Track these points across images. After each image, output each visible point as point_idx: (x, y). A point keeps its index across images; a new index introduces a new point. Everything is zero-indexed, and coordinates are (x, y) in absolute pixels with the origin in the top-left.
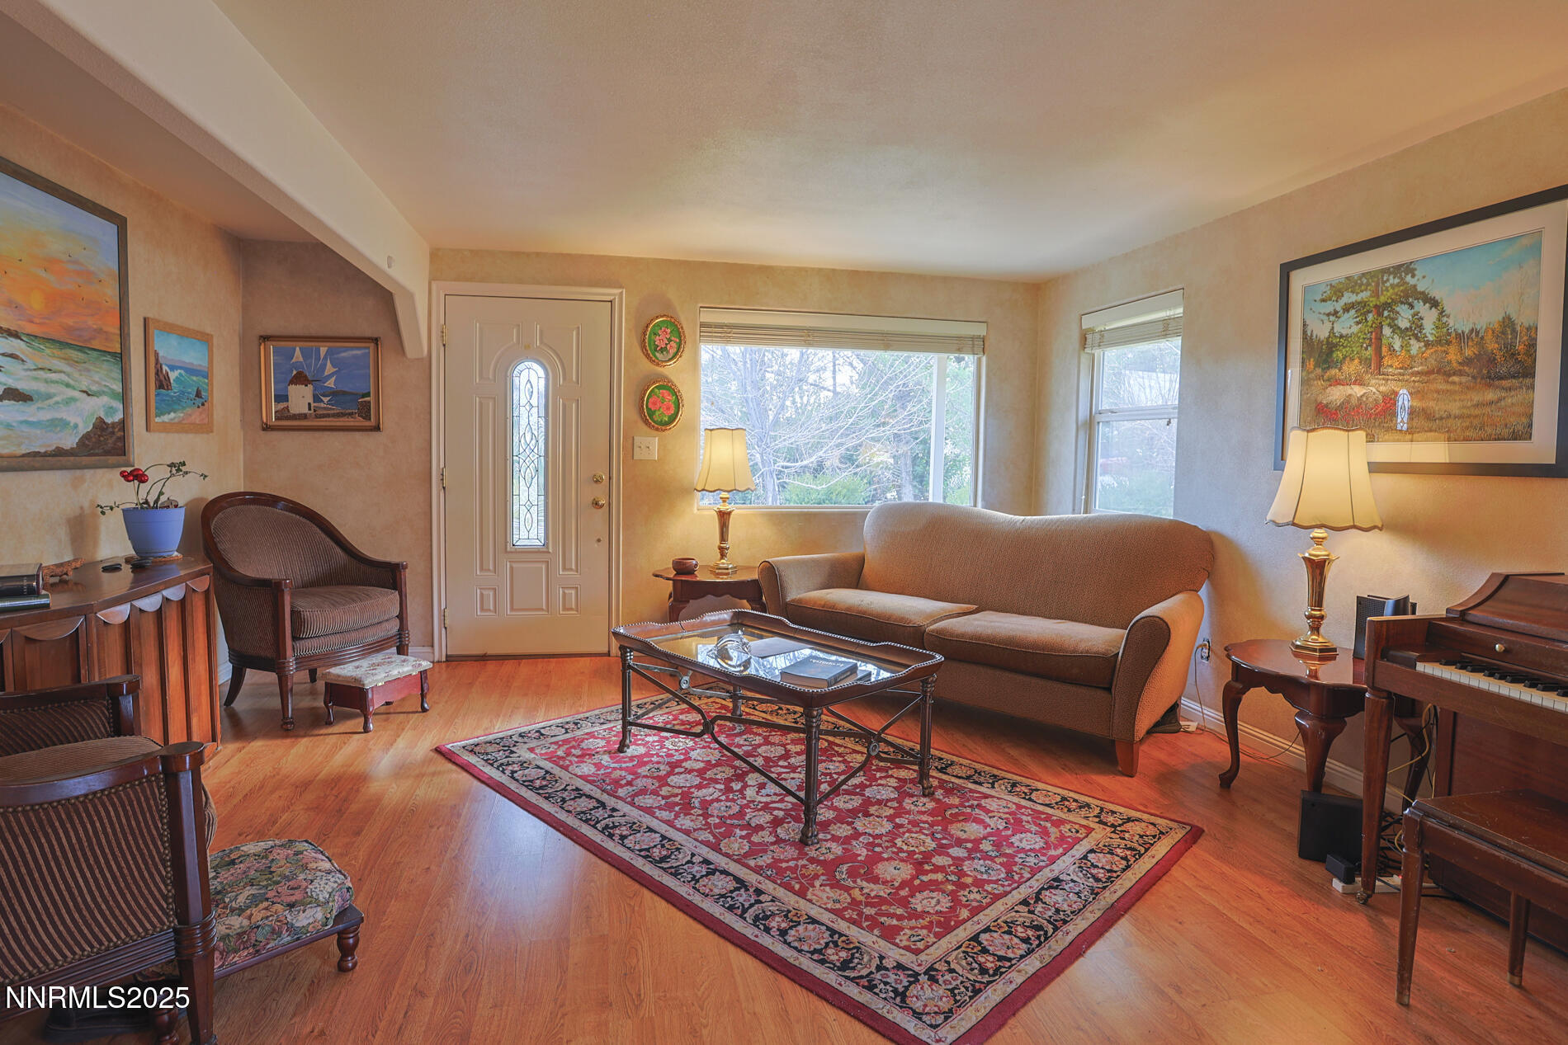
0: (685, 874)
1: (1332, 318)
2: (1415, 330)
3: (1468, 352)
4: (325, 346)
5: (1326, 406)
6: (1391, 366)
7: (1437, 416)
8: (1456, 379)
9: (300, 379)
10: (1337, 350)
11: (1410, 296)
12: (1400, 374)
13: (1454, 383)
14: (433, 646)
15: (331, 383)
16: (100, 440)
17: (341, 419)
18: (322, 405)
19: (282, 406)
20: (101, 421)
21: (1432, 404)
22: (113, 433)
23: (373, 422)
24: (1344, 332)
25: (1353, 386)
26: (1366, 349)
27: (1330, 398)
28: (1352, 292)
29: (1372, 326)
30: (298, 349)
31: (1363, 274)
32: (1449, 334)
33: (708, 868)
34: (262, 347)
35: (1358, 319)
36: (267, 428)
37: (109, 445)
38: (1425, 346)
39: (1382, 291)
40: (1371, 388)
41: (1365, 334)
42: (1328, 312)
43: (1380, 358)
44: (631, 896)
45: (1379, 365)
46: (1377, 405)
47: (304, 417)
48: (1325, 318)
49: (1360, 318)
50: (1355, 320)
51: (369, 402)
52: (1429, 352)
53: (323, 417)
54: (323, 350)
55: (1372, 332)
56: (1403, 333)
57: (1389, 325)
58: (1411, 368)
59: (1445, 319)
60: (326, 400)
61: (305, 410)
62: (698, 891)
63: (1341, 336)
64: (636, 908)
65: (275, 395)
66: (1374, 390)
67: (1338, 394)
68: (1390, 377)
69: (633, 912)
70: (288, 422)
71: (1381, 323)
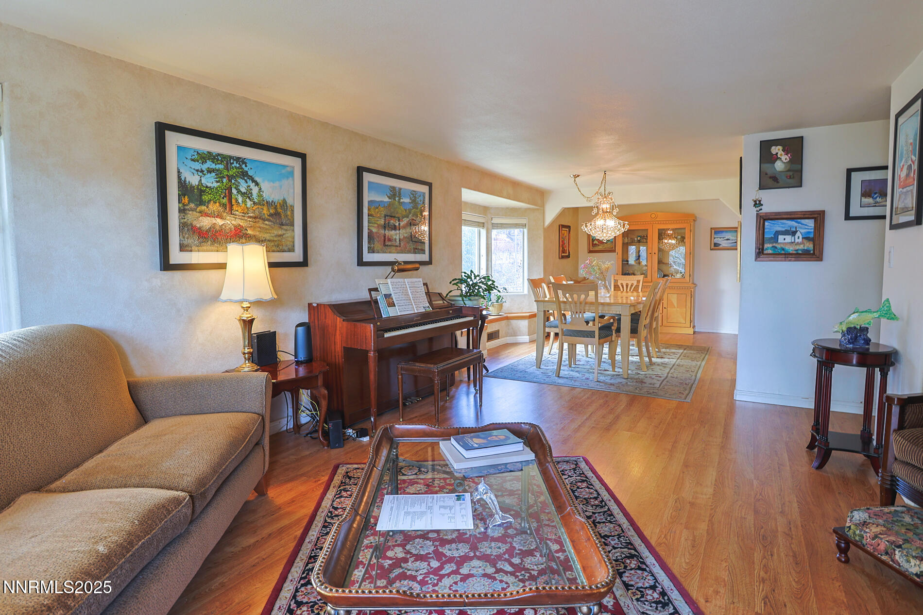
0: (623, 541)
1: (200, 174)
2: (247, 195)
3: (271, 211)
5: (200, 228)
6: (237, 211)
7: (260, 240)
8: (267, 222)
10: (205, 195)
11: (244, 175)
12: (242, 216)
13: (266, 224)
21: (257, 233)
24: (209, 185)
25: (216, 219)
26: (223, 198)
27: (202, 224)
28: (212, 162)
29: (226, 186)
31: (218, 154)
32: (264, 201)
33: (606, 540)
35: (217, 180)
38: (253, 204)
39: (230, 168)
40: (227, 221)
41: (222, 189)
42: (197, 168)
43: (232, 205)
44: (663, 544)
45: (231, 209)
46: (231, 231)
48: (195, 172)
49: (218, 179)
50: (215, 179)
52: (255, 207)
55: (226, 189)
56: (243, 194)
57: (235, 188)
58: (248, 214)
59: (262, 193)
62: (622, 529)
63: (207, 187)
64: (663, 536)
66: (229, 223)
67: (207, 222)
68: (237, 217)
69: (666, 534)
71: (231, 186)
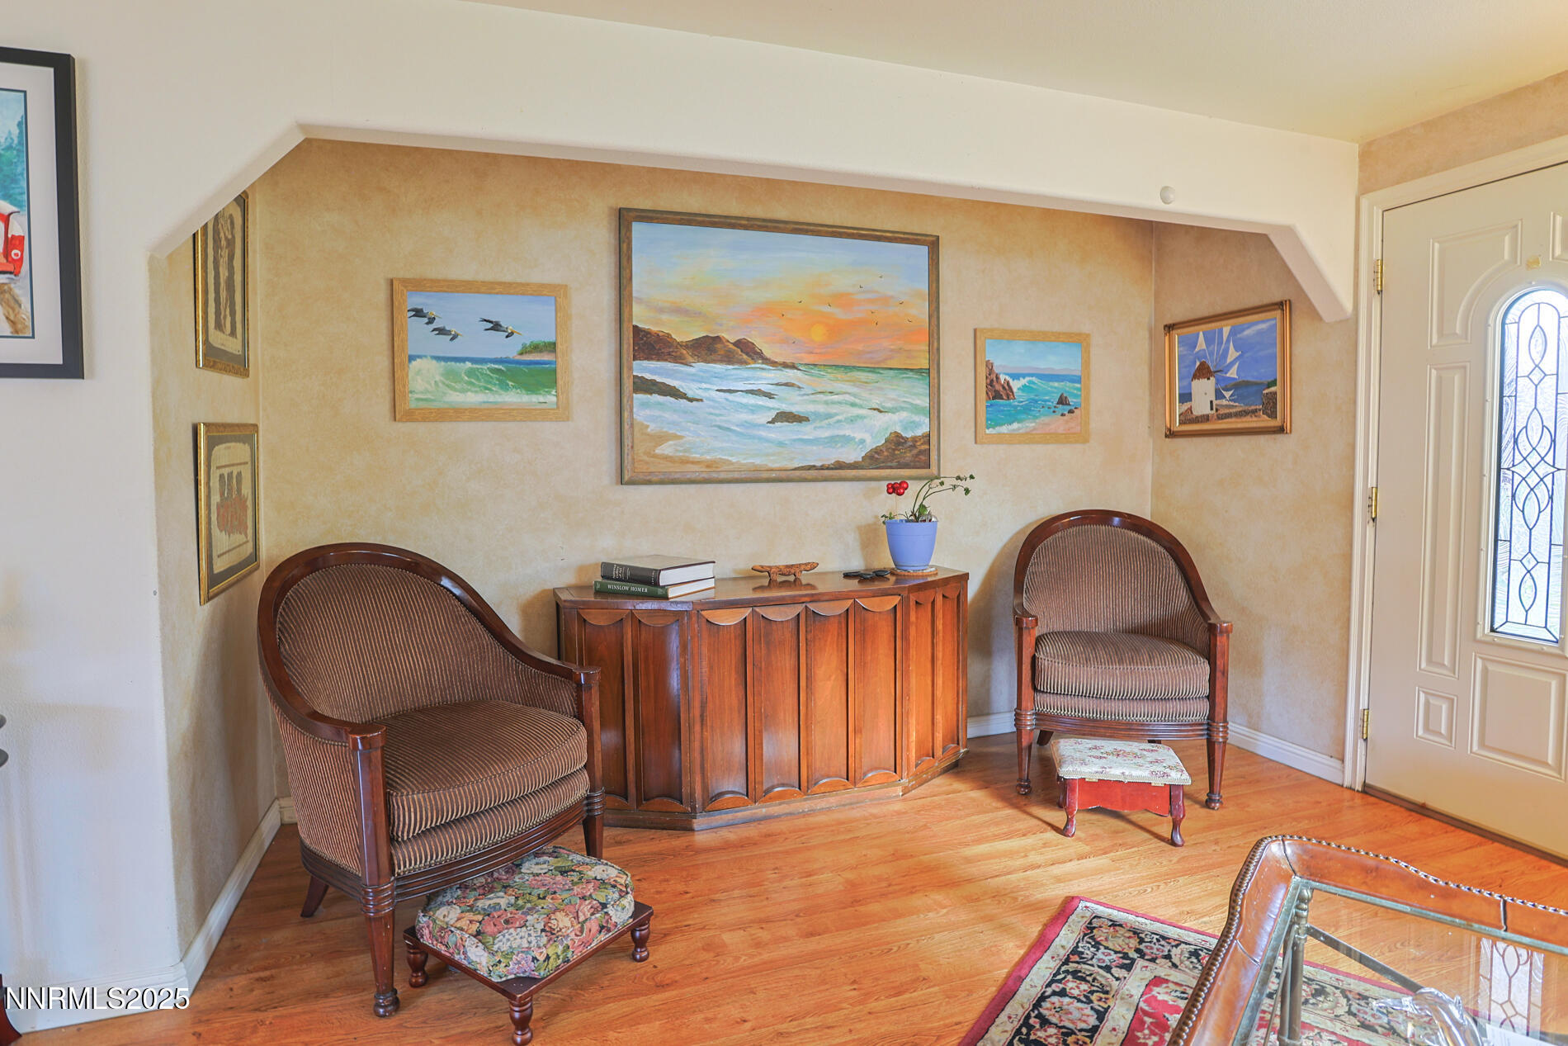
4: (1227, 325)
9: (1203, 372)
14: (1343, 761)
15: (1233, 373)
16: (895, 454)
17: (1244, 419)
18: (1224, 402)
19: (1186, 406)
20: (898, 435)
22: (914, 446)
23: (1277, 423)
30: (1201, 334)
34: (1167, 338)
36: (1171, 434)
37: (907, 458)
47: (1205, 419)
51: (1275, 393)
53: (1225, 418)
54: (1226, 331)
60: (1227, 394)
61: (1207, 411)
65: (1180, 395)
70: (1189, 428)
